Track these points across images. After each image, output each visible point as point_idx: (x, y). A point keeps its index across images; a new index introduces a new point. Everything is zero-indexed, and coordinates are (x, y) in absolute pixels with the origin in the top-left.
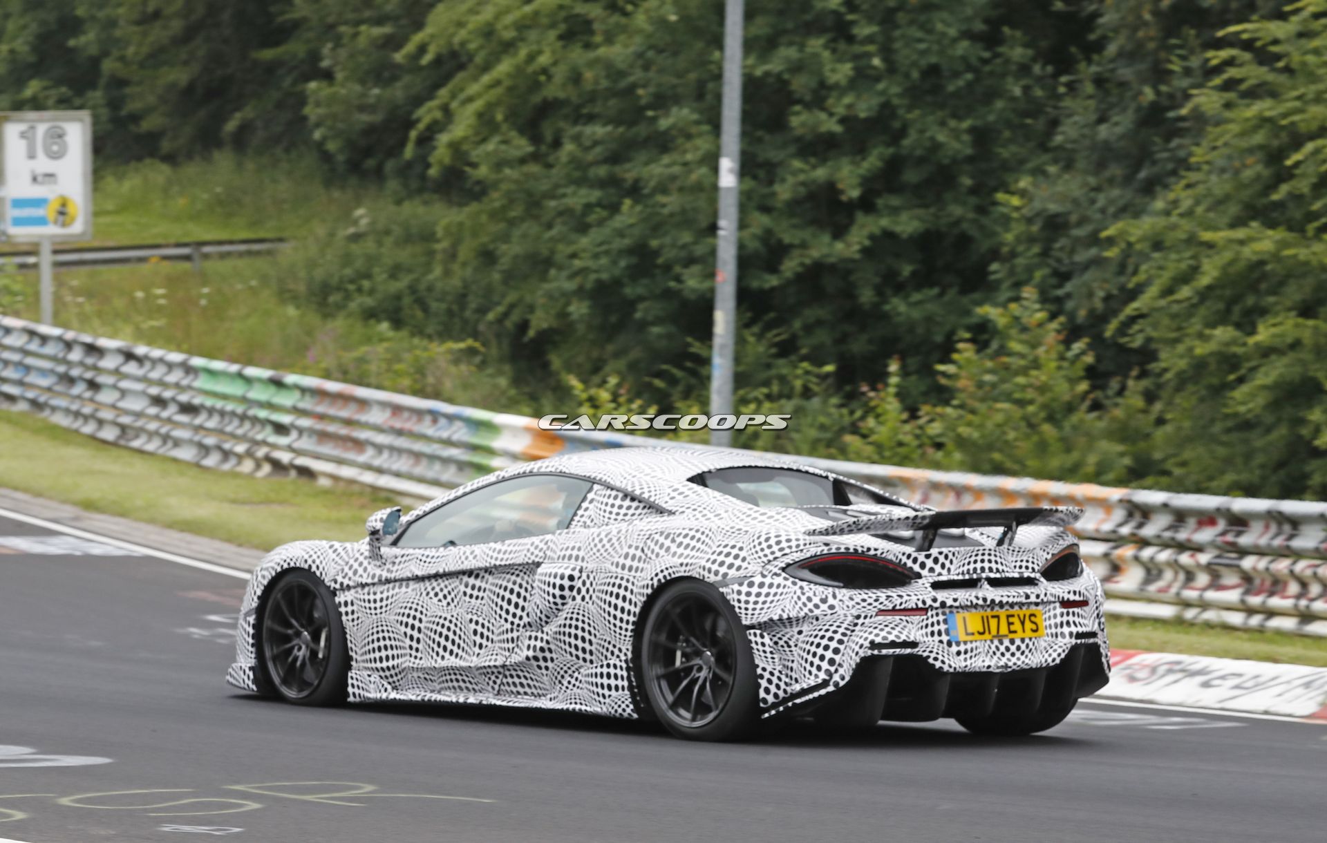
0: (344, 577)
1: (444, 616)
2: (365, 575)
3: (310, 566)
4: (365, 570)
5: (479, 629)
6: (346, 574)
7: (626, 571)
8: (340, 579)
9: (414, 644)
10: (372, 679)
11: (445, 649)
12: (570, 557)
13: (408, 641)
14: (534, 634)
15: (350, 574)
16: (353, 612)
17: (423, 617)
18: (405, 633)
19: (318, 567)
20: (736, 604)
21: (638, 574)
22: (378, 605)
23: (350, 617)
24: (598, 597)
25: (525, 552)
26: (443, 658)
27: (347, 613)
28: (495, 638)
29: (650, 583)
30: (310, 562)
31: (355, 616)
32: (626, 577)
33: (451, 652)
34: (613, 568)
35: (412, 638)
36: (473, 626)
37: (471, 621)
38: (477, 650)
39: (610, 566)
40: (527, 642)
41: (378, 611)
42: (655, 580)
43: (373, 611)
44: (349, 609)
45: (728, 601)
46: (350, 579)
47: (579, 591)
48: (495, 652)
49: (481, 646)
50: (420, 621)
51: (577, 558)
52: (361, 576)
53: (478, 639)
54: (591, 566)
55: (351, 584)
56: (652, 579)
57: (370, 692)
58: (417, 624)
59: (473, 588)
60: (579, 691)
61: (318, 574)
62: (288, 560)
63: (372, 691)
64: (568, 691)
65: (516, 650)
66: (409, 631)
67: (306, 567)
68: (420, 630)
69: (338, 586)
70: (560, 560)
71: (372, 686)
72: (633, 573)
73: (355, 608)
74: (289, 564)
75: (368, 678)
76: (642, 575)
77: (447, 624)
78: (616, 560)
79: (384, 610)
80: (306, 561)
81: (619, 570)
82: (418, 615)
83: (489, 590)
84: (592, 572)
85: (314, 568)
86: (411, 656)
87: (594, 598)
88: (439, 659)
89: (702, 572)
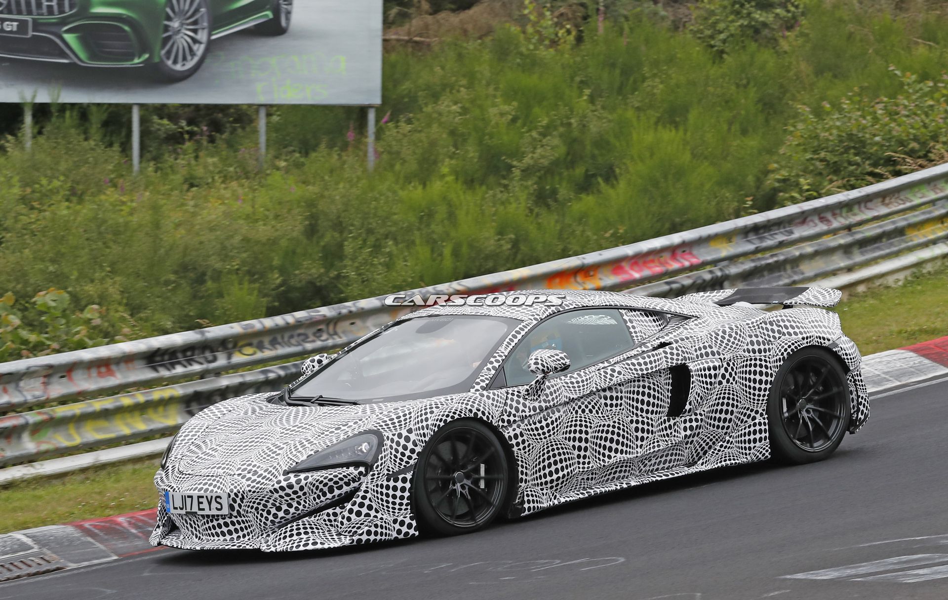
0: (509, 416)
1: (607, 424)
2: (527, 410)
3: (476, 414)
4: (524, 405)
5: (640, 426)
6: (510, 413)
7: (757, 354)
8: (506, 418)
9: (582, 453)
10: (545, 491)
11: (610, 449)
12: (707, 354)
13: (576, 452)
14: (688, 418)
15: (513, 411)
16: (523, 442)
17: (589, 429)
18: (574, 446)
19: (483, 413)
20: (845, 357)
21: (768, 353)
22: (546, 430)
23: (521, 446)
24: (740, 377)
25: (664, 359)
26: (609, 457)
27: (518, 444)
28: (654, 429)
29: (781, 357)
30: (474, 410)
31: (526, 444)
32: (758, 358)
33: (616, 451)
34: (747, 354)
35: (580, 449)
36: (634, 425)
37: (632, 422)
38: (639, 443)
39: (743, 353)
40: (683, 425)
41: (547, 435)
42: (785, 354)
43: (542, 436)
44: (520, 439)
45: (839, 357)
46: (514, 416)
47: (723, 376)
48: (656, 440)
49: (642, 439)
50: (587, 433)
51: (713, 354)
52: (523, 411)
53: (640, 434)
54: (727, 357)
55: (517, 419)
56: (782, 354)
57: (543, 503)
58: (584, 436)
59: (612, 398)
60: (729, 450)
61: (485, 418)
62: (451, 414)
63: (544, 501)
64: (720, 453)
65: (673, 434)
66: (577, 444)
67: (472, 415)
68: (587, 441)
69: (506, 424)
70: (700, 358)
71: (545, 497)
72: (763, 354)
73: (525, 438)
74: (453, 417)
75: (541, 492)
76: (771, 353)
77: (611, 429)
78: (746, 347)
79: (552, 432)
80: (471, 411)
81: (751, 354)
82: (584, 429)
83: (625, 397)
84: (730, 360)
85: (480, 414)
86: (579, 463)
87: (737, 378)
88: (606, 459)
89: (819, 341)
